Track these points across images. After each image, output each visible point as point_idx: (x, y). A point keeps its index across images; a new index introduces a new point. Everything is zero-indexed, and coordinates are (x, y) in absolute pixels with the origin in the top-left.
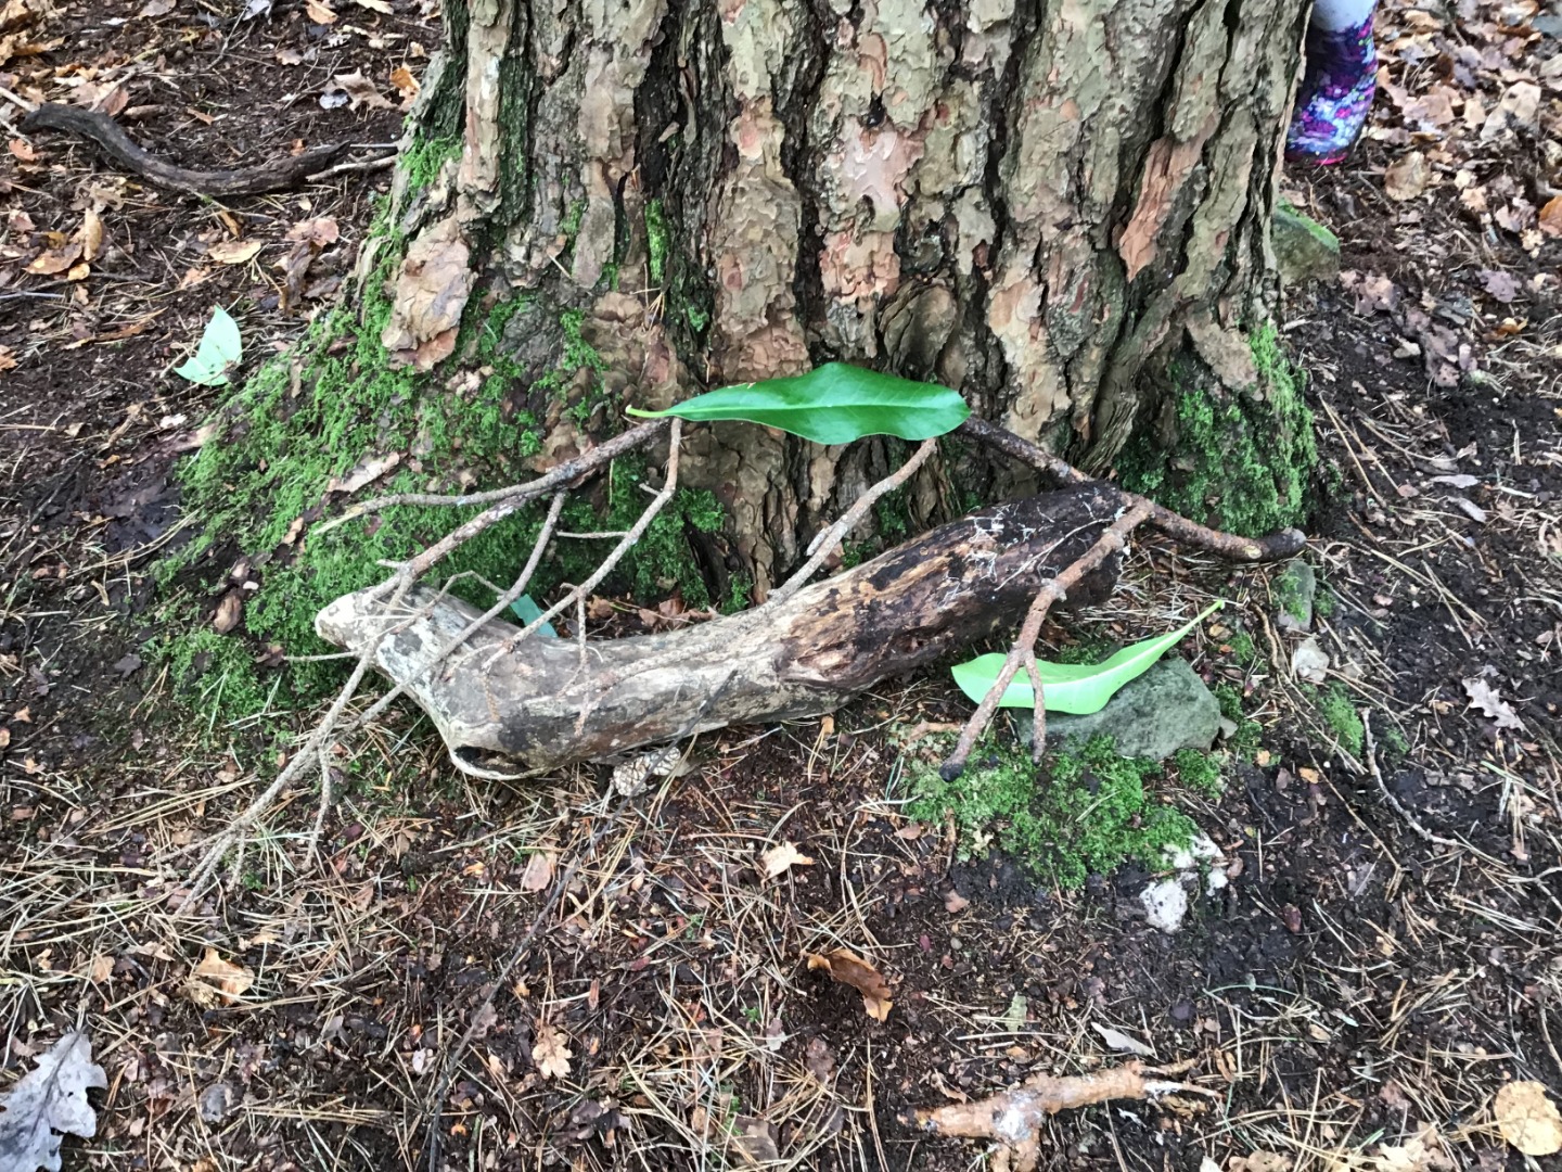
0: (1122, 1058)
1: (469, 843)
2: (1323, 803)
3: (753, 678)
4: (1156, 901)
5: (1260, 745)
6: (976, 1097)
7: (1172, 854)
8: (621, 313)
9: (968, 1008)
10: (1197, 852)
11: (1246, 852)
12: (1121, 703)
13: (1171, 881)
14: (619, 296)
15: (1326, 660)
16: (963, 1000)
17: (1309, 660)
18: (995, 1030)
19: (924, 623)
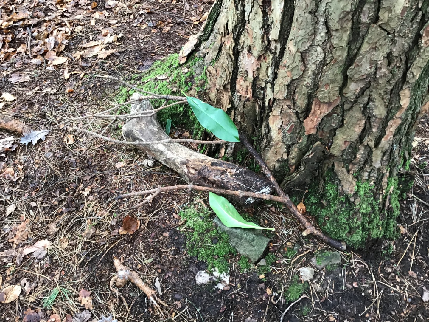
0: (154, 288)
1: (118, 152)
2: (264, 299)
3: (176, 161)
4: (201, 275)
5: (265, 274)
6: (124, 264)
7: (215, 271)
8: (212, 72)
9: (143, 251)
10: (222, 276)
11: (232, 288)
12: (235, 230)
13: (209, 275)
14: (212, 68)
15: (312, 277)
16: (144, 249)
17: (306, 273)
18: (142, 259)
19: (209, 178)
